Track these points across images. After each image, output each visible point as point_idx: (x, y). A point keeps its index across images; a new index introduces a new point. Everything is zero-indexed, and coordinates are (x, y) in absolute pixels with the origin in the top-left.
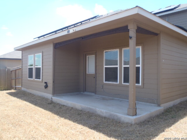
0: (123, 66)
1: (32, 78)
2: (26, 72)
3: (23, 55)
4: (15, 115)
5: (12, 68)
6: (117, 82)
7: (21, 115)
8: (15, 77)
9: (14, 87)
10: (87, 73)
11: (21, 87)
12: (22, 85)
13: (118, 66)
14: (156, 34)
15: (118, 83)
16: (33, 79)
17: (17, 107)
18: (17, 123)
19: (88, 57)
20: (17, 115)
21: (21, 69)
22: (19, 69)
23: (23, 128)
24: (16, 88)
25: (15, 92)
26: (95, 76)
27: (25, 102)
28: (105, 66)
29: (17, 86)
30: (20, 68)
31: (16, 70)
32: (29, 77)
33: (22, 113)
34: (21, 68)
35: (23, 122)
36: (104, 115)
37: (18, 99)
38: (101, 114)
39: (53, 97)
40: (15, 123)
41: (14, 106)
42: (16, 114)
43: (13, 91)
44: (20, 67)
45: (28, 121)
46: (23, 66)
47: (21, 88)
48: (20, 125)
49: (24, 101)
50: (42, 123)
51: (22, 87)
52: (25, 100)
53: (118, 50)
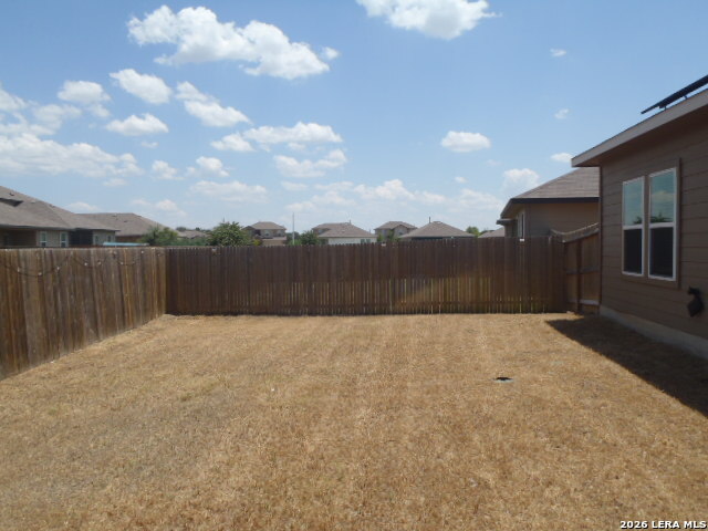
1: (640, 271)
2: (616, 248)
3: (605, 181)
4: (565, 404)
5: (567, 235)
7: (584, 408)
8: (579, 266)
9: (576, 301)
11: (596, 302)
12: (601, 296)
16: (642, 275)
17: (574, 375)
18: (566, 435)
20: (571, 405)
21: (598, 237)
22: (593, 235)
23: (584, 456)
24: (580, 306)
25: (575, 321)
27: (607, 363)
29: (583, 301)
30: (597, 230)
31: (580, 241)
32: (628, 268)
33: (588, 402)
34: (597, 234)
35: (589, 435)
37: (584, 349)
40: (559, 433)
41: (566, 370)
42: (568, 401)
43: (570, 316)
44: (594, 226)
45: (607, 436)
46: (605, 223)
47: (598, 307)
48: (575, 445)
49: (603, 357)
50: (663, 457)
51: (600, 302)
52: (609, 355)
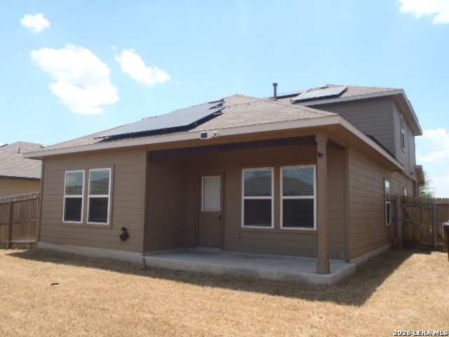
0: (282, 198)
1: (79, 220)
2: (56, 208)
6: (270, 225)
8: (11, 219)
9: (6, 242)
10: (202, 210)
12: (39, 237)
13: (272, 198)
14: (342, 148)
15: (273, 227)
16: (81, 222)
19: (204, 179)
24: (11, 244)
26: (221, 216)
28: (244, 198)
29: (16, 241)
31: (13, 203)
32: (68, 219)
34: (35, 199)
36: (275, 277)
38: (269, 277)
39: (145, 257)
47: (36, 244)
51: (38, 241)
53: (272, 170)
